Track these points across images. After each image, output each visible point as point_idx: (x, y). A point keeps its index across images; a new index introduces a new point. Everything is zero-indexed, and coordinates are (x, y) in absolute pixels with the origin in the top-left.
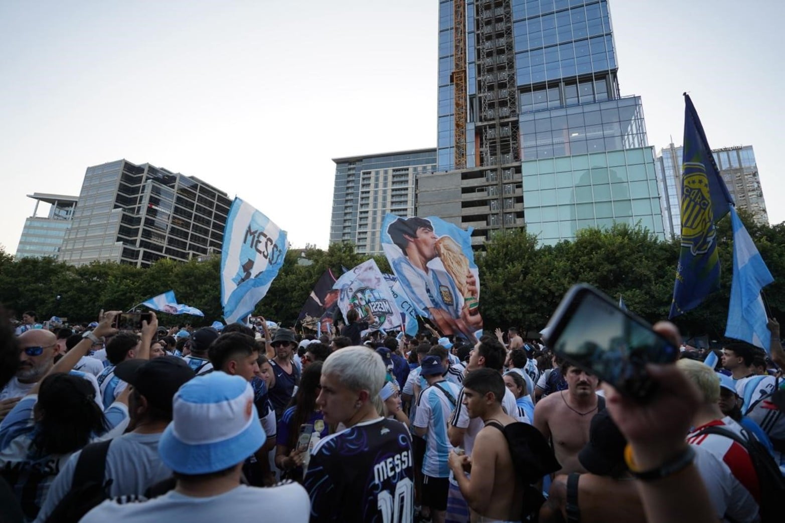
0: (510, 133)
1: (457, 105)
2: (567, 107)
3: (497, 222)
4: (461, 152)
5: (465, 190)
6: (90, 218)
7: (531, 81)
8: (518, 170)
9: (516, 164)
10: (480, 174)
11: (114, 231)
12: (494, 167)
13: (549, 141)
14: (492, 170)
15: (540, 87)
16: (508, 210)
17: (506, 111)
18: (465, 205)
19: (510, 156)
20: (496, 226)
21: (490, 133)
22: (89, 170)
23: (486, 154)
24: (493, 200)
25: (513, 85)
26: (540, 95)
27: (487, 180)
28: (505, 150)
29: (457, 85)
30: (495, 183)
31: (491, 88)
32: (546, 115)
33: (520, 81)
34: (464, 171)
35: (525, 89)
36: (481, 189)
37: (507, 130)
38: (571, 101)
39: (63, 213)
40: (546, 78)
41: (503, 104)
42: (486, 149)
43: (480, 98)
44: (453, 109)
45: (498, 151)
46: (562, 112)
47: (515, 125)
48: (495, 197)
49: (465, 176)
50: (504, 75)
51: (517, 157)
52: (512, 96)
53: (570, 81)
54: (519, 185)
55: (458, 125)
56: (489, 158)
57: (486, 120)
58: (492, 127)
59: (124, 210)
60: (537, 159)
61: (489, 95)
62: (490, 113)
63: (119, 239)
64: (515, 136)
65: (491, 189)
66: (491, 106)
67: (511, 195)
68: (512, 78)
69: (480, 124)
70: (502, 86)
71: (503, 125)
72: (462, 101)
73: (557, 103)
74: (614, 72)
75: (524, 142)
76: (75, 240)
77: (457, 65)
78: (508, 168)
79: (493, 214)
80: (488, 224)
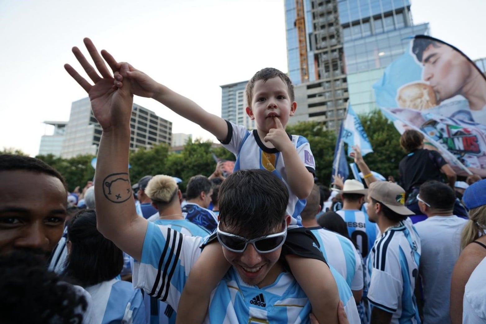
0: (338, 56)
1: (300, 41)
2: (377, 35)
3: (332, 116)
4: (305, 72)
5: (310, 96)
6: (76, 132)
7: (350, 20)
8: (345, 80)
9: (343, 76)
10: (319, 85)
11: (90, 139)
12: (328, 79)
13: (365, 59)
14: (328, 82)
15: (356, 23)
16: (340, 107)
17: (334, 41)
18: (311, 106)
19: (338, 72)
20: (332, 119)
21: (324, 57)
22: (74, 103)
23: (322, 71)
24: (329, 101)
25: (337, 24)
26: (356, 29)
27: (324, 88)
28: (335, 67)
29: (299, 28)
30: (329, 90)
31: (323, 27)
32: (362, 42)
33: (342, 21)
34: (308, 83)
35: (346, 26)
36: (320, 95)
37: (336, 54)
38: (379, 30)
39: (60, 131)
40: (360, 16)
41: (332, 37)
42: (322, 68)
43: (316, 35)
44: (297, 44)
45: (331, 69)
46: (373, 39)
47: (341, 50)
48: (330, 99)
49: (309, 87)
50: (331, 17)
51: (343, 72)
52: (338, 31)
53: (377, 17)
54: (346, 90)
55: (301, 55)
56: (324, 74)
57: (320, 48)
58: (325, 53)
59: (95, 126)
60: (358, 71)
61: (321, 33)
62: (323, 44)
63: (94, 144)
64: (341, 58)
65: (327, 94)
66: (324, 39)
67: (341, 97)
68: (336, 19)
69: (317, 52)
70: (331, 25)
71: (333, 51)
72: (302, 39)
73: (369, 33)
74: (409, 8)
75: (348, 62)
76: (69, 146)
77: (298, 15)
78: (338, 80)
79: (330, 111)
80: (326, 117)
